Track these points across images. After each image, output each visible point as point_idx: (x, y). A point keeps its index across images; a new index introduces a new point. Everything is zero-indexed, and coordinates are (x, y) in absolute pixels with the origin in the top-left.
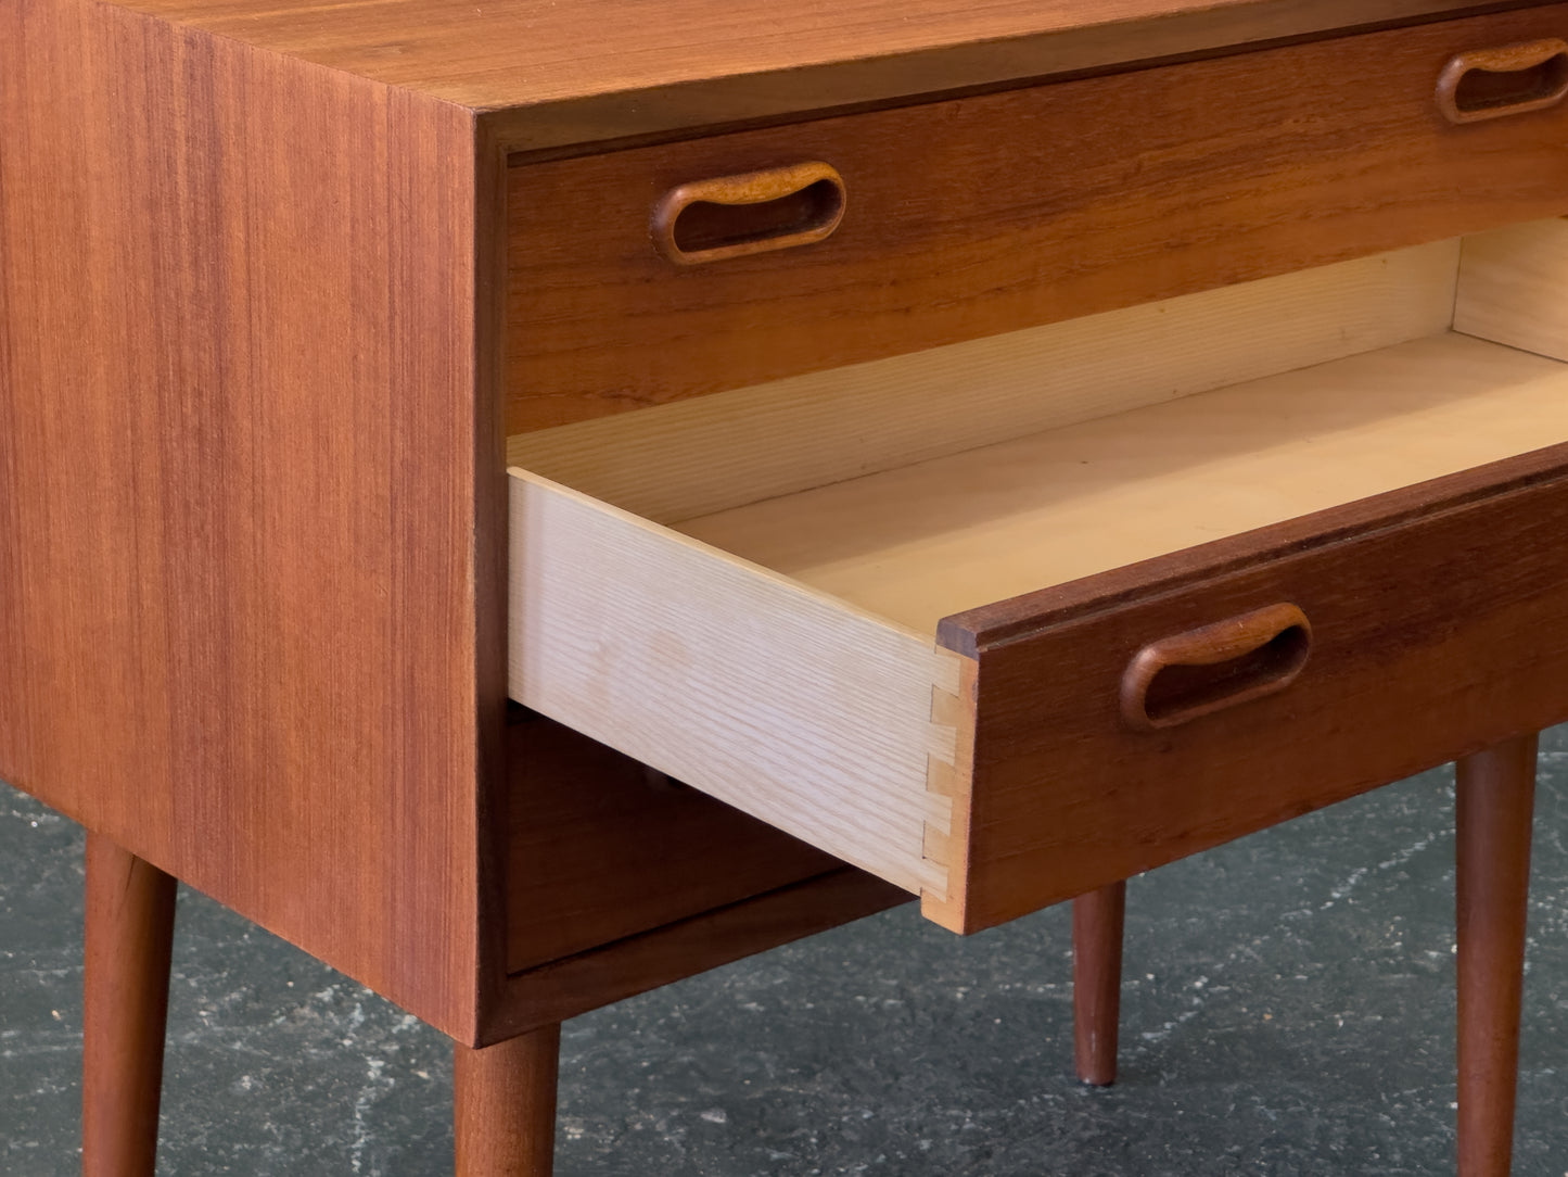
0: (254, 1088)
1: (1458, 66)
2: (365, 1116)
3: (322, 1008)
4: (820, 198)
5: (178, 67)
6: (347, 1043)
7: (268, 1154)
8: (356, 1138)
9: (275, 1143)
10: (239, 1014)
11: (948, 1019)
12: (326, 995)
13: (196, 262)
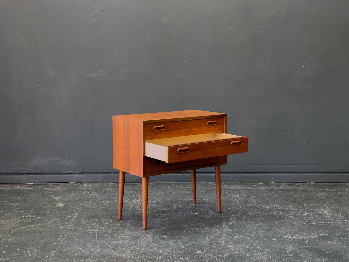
0: (130, 204)
1: (208, 122)
4: (164, 127)
5: (127, 121)
9: (132, 206)
10: (129, 200)
11: (184, 201)
12: (136, 200)
13: (127, 132)
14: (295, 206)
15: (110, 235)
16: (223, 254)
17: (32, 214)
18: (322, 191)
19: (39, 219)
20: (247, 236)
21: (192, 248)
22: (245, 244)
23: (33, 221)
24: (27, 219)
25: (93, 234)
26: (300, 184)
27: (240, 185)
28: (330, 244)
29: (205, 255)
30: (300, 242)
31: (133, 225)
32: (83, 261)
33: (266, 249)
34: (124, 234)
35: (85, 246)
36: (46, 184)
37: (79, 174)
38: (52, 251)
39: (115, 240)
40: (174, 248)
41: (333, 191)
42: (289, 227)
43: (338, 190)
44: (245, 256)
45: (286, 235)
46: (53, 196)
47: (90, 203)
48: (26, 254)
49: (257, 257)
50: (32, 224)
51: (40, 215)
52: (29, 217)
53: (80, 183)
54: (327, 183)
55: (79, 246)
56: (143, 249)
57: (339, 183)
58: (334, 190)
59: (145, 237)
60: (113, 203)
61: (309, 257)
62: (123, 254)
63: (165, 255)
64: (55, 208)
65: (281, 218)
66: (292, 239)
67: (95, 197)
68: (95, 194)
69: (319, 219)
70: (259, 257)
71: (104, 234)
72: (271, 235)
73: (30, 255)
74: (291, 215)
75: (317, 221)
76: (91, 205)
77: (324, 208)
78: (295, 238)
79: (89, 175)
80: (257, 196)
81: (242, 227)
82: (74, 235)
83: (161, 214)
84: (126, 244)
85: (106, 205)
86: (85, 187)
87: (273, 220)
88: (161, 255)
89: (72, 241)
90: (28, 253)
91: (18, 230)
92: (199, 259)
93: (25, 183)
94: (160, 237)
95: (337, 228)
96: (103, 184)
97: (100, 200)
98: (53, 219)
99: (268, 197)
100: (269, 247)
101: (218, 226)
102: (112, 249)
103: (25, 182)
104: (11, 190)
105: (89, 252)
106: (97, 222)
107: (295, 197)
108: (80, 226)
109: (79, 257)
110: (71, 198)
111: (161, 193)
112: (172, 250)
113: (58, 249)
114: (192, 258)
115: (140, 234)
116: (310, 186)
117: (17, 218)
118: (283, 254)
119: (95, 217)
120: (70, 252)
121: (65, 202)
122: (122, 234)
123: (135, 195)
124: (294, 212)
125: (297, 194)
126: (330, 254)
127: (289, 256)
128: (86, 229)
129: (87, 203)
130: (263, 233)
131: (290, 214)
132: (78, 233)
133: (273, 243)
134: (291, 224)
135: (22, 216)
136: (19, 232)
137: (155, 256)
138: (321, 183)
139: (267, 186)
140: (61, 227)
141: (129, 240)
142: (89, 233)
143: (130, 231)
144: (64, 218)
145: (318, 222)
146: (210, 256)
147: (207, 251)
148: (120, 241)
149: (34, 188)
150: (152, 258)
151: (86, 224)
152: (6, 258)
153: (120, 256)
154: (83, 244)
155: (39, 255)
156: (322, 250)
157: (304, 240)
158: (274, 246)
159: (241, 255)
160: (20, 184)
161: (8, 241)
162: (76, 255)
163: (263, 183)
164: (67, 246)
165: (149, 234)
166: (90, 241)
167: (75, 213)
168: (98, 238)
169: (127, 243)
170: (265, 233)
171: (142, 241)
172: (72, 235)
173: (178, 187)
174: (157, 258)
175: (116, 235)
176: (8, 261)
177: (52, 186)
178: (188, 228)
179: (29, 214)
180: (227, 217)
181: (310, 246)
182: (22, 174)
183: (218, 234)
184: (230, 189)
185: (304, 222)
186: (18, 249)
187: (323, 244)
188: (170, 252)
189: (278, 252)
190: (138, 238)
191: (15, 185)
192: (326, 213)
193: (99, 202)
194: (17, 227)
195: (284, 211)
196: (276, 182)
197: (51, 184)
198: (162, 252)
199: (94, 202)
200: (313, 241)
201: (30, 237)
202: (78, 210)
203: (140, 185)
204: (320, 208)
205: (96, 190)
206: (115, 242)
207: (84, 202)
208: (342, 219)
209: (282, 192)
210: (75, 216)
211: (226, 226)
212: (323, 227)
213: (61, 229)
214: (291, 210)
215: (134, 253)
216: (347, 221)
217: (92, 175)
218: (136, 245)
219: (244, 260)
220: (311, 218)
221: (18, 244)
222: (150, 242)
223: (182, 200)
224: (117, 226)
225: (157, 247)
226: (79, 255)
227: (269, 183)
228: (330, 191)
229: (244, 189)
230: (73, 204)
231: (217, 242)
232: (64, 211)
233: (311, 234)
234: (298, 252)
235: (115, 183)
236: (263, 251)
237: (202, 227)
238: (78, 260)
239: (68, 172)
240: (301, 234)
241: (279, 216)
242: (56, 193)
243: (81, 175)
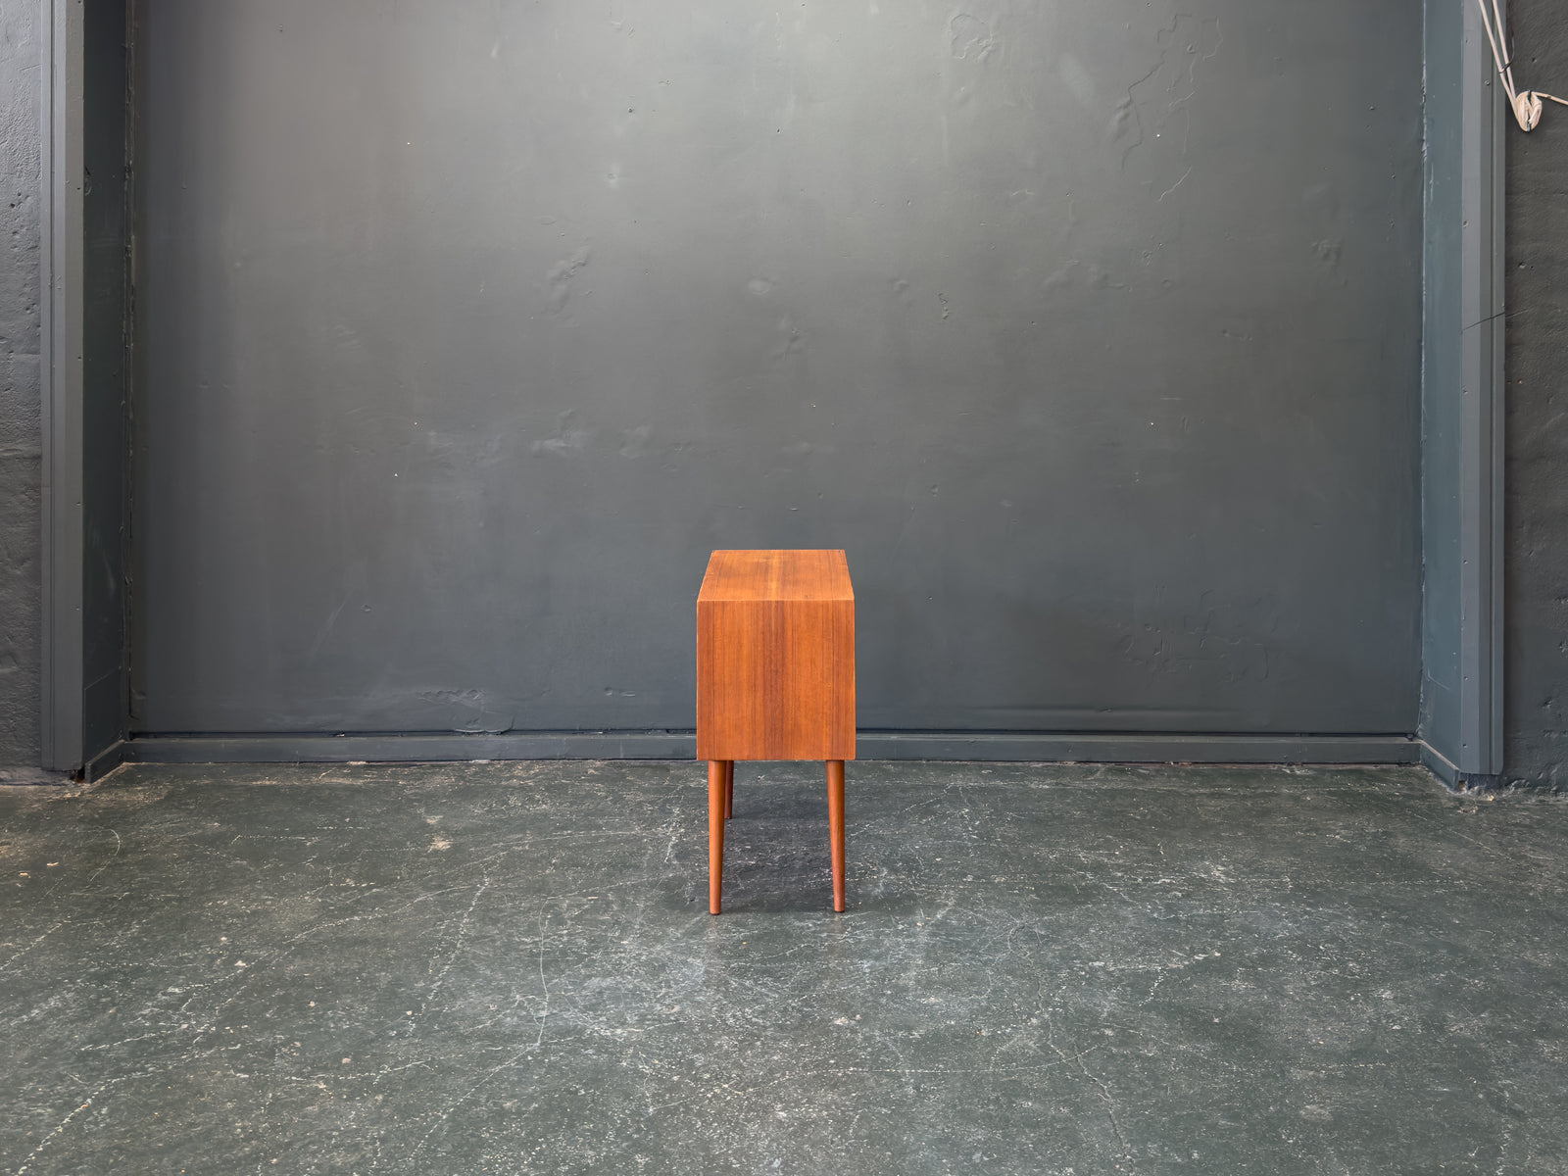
0: (646, 841)
9: (651, 851)
10: (645, 829)
14: (1132, 849)
15: (581, 958)
16: (910, 1029)
17: (358, 878)
18: (1212, 796)
19: (376, 896)
20: (985, 964)
21: (821, 1006)
22: (977, 993)
23: (358, 902)
24: (343, 894)
25: (532, 955)
26: (1151, 767)
27: (974, 772)
28: (1226, 988)
29: (857, 1032)
30: (1138, 984)
31: (652, 921)
32: (497, 1052)
33: (1038, 1008)
34: (623, 955)
35: (506, 998)
36: (405, 766)
37: (502, 733)
38: (409, 1013)
39: (595, 976)
40: (767, 1005)
41: (1245, 797)
42: (1108, 929)
43: (1259, 791)
44: (977, 1035)
45: (1098, 960)
46: (423, 810)
47: (529, 838)
48: (334, 1023)
49: (1010, 1037)
50: (354, 913)
51: (381, 883)
52: (348, 888)
53: (502, 762)
54: (1228, 766)
55: (489, 995)
56: (675, 1010)
57: (1263, 766)
58: (1248, 792)
59: (685, 963)
60: (597, 838)
61: (1160, 1036)
62: (617, 1028)
63: (739, 1033)
64: (425, 857)
65: (1088, 894)
66: (1117, 974)
67: (545, 815)
68: (546, 804)
69: (1199, 900)
70: (1016, 1039)
71: (564, 953)
72: (1054, 958)
73: (345, 1027)
74: (1116, 885)
75: (1192, 908)
76: (531, 845)
77: (1216, 859)
78: (1123, 970)
79: (529, 737)
80: (1021, 815)
81: (972, 930)
82: (475, 956)
83: (736, 879)
84: (627, 989)
85: (574, 847)
86: (519, 778)
87: (1064, 904)
88: (729, 1030)
89: (468, 976)
90: (340, 1019)
91: (315, 935)
92: (839, 1048)
93: (342, 764)
94: (729, 964)
95: (1246, 930)
96: (572, 766)
97: (558, 829)
98: (417, 896)
99: (1055, 818)
100: (1047, 1004)
101: (900, 927)
102: (585, 1007)
103: (342, 757)
104: (298, 787)
105: (520, 1018)
106: (547, 910)
107: (1132, 818)
108: (495, 922)
109: (487, 1036)
110: (474, 817)
111: (741, 800)
112: (763, 1012)
113: (428, 1004)
114: (819, 1043)
115: (668, 953)
116: (1177, 776)
117: (312, 888)
118: (1085, 1027)
119: (539, 891)
120: (462, 1019)
121: (455, 834)
122: (616, 953)
123: (662, 810)
124: (1126, 872)
125: (1137, 807)
126: (1223, 1025)
127: (1103, 1036)
128: (511, 935)
129: (520, 839)
130: (1030, 949)
131: (1113, 880)
132: (488, 949)
133: (1059, 987)
134: (1116, 917)
135: (327, 882)
136: (315, 942)
137: (711, 1034)
138: (1210, 767)
139: (1051, 776)
140: (440, 925)
141: (638, 975)
142: (521, 947)
143: (641, 943)
144: (451, 892)
145: (1195, 912)
146: (872, 1037)
147: (865, 1016)
148: (609, 980)
149: (367, 778)
150: (701, 1044)
151: (515, 914)
152: (275, 1034)
153: (609, 1034)
154: (500, 990)
155: (370, 1026)
156: (1199, 1013)
157: (1150, 976)
158: (1063, 998)
159: (964, 1031)
160: (330, 764)
161: (284, 974)
162: (480, 1027)
163: (1041, 765)
164: (453, 996)
165: (697, 954)
166: (523, 978)
167: (483, 874)
168: (546, 969)
169: (631, 986)
170: (1038, 952)
171: (674, 980)
172: (470, 956)
173: (791, 780)
174: (716, 1044)
175: (597, 956)
176: (281, 1044)
177: (422, 771)
178: (814, 932)
179: (347, 877)
180: (929, 893)
181: (1166, 996)
182: (335, 734)
183: (900, 957)
184: (944, 787)
185: (1155, 909)
186: (312, 1004)
187: (1203, 989)
188: (754, 1020)
189: (1072, 1022)
190: (663, 967)
191: (313, 767)
192: (1219, 877)
193: (556, 836)
194: (311, 924)
195: (1097, 868)
196: (1079, 762)
197: (419, 763)
198: (732, 1020)
199: (540, 834)
200: (1175, 980)
201: (347, 960)
202: (494, 863)
203: (679, 768)
204: (1203, 859)
205: (547, 789)
206: (595, 982)
207: (511, 833)
208: (1264, 899)
209: (1095, 798)
210: (482, 884)
211: (926, 924)
212: (1208, 927)
213: (438, 931)
214: (1119, 867)
215: (649, 1025)
216: (1278, 904)
217: (541, 737)
218: (655, 994)
219: (971, 1049)
220: (1175, 895)
221: (313, 986)
222: (697, 984)
223: (801, 827)
224: (603, 922)
225: (716, 1001)
226: (486, 1027)
227: (1058, 764)
228: (1236, 794)
229: (982, 790)
230: (480, 842)
231: (896, 986)
232: (451, 867)
233: (1173, 955)
234: (1132, 1022)
235: (606, 762)
236: (1030, 1015)
237: (855, 928)
238: (482, 1046)
239: (471, 729)
240: (1143, 955)
241: (1083, 889)
242: (430, 801)
243: (506, 739)
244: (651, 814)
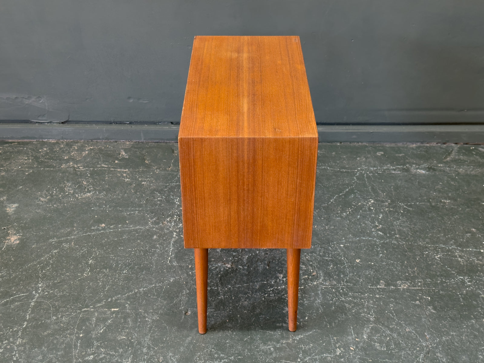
0: (156, 238)
2: (172, 244)
3: (168, 222)
6: (171, 229)
7: (157, 251)
8: (171, 248)
9: (159, 249)
10: (156, 223)
12: (169, 219)
27: (372, 153)
46: (5, 198)
47: (75, 232)
53: (65, 142)
60: (122, 233)
68: (90, 192)
76: (76, 242)
79: (81, 126)
85: (106, 244)
86: (74, 161)
96: (111, 147)
97: (96, 222)
101: (338, 351)
106: (80, 326)
110: (39, 207)
119: (77, 300)
121: (25, 227)
129: (69, 234)
139: (424, 158)
151: (57, 332)
163: (415, 145)
167: (38, 278)
177: (11, 150)
180: (355, 305)
184: (354, 173)
196: (440, 143)
197: (10, 141)
199: (83, 228)
202: (47, 264)
205: (92, 174)
207: (63, 226)
209: (456, 184)
210: (37, 291)
227: (426, 145)
229: (381, 175)
230: (41, 237)
232: (17, 268)
235: (132, 143)
237: (305, 353)
239: (41, 120)
242: (12, 186)
243: (67, 128)
244: (160, 205)
